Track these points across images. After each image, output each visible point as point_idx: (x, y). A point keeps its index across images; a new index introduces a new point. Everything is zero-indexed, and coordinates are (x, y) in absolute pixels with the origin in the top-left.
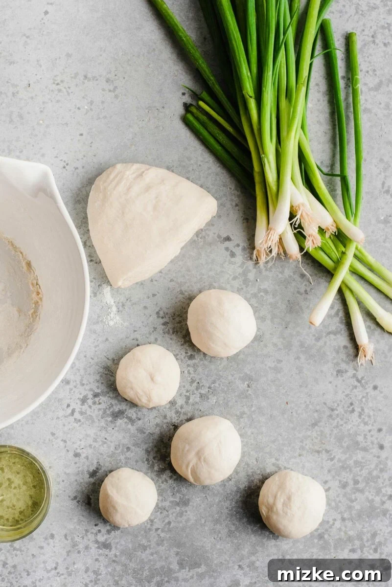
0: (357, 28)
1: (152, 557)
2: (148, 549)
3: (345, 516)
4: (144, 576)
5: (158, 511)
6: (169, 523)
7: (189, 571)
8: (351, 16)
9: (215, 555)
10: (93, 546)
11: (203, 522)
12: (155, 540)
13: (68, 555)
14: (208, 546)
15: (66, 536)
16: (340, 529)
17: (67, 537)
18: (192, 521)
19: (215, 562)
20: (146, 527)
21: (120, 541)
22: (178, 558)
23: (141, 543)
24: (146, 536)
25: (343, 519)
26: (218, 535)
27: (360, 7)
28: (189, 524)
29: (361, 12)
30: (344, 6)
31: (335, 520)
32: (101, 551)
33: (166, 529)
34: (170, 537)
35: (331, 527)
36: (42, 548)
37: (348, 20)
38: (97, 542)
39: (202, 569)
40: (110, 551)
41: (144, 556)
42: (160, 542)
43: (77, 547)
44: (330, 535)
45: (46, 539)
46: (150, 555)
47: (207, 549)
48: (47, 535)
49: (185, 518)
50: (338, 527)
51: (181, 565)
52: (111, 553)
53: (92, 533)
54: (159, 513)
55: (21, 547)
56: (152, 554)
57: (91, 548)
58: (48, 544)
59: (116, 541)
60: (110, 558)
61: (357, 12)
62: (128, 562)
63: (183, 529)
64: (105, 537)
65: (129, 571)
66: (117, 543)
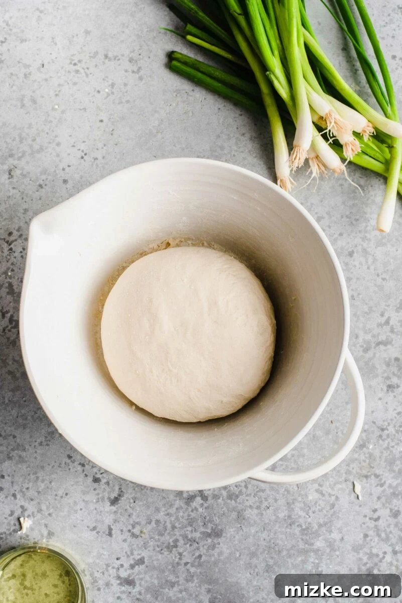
1: (181, 595)
2: (176, 585)
3: (397, 548)
5: (188, 543)
6: (200, 556)
9: (251, 593)
10: (115, 582)
11: (238, 556)
12: (184, 576)
14: (243, 583)
18: (226, 555)
20: (174, 560)
22: (209, 596)
23: (169, 579)
26: (254, 570)
28: (222, 558)
31: (385, 553)
32: (123, 588)
33: (196, 564)
35: (381, 561)
38: (119, 578)
40: (134, 588)
41: (171, 594)
42: (190, 578)
46: (179, 592)
47: (243, 585)
49: (217, 550)
52: (135, 590)
53: (113, 568)
56: (181, 591)
59: (141, 576)
60: (134, 596)
63: (215, 563)
64: (129, 572)
66: (142, 579)
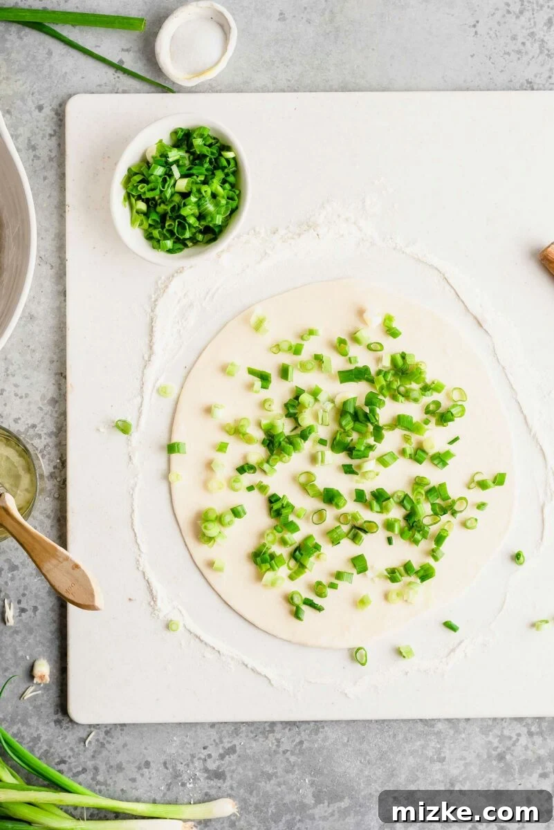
0: (542, 74)
4: (270, 814)
7: (328, 806)
8: (533, 57)
13: (168, 789)
15: (165, 764)
16: (526, 748)
17: (167, 766)
19: (363, 793)
21: (236, 768)
24: (271, 760)
25: (531, 734)
27: (545, 45)
29: (546, 52)
30: (523, 44)
34: (302, 761)
36: (134, 780)
37: (529, 64)
39: (346, 803)
43: (180, 778)
44: (512, 755)
45: (139, 768)
48: (140, 764)
50: (524, 744)
51: (318, 798)
54: (287, 730)
55: (106, 781)
57: (199, 779)
58: (142, 775)
61: (541, 52)
62: (247, 795)
65: (250, 808)
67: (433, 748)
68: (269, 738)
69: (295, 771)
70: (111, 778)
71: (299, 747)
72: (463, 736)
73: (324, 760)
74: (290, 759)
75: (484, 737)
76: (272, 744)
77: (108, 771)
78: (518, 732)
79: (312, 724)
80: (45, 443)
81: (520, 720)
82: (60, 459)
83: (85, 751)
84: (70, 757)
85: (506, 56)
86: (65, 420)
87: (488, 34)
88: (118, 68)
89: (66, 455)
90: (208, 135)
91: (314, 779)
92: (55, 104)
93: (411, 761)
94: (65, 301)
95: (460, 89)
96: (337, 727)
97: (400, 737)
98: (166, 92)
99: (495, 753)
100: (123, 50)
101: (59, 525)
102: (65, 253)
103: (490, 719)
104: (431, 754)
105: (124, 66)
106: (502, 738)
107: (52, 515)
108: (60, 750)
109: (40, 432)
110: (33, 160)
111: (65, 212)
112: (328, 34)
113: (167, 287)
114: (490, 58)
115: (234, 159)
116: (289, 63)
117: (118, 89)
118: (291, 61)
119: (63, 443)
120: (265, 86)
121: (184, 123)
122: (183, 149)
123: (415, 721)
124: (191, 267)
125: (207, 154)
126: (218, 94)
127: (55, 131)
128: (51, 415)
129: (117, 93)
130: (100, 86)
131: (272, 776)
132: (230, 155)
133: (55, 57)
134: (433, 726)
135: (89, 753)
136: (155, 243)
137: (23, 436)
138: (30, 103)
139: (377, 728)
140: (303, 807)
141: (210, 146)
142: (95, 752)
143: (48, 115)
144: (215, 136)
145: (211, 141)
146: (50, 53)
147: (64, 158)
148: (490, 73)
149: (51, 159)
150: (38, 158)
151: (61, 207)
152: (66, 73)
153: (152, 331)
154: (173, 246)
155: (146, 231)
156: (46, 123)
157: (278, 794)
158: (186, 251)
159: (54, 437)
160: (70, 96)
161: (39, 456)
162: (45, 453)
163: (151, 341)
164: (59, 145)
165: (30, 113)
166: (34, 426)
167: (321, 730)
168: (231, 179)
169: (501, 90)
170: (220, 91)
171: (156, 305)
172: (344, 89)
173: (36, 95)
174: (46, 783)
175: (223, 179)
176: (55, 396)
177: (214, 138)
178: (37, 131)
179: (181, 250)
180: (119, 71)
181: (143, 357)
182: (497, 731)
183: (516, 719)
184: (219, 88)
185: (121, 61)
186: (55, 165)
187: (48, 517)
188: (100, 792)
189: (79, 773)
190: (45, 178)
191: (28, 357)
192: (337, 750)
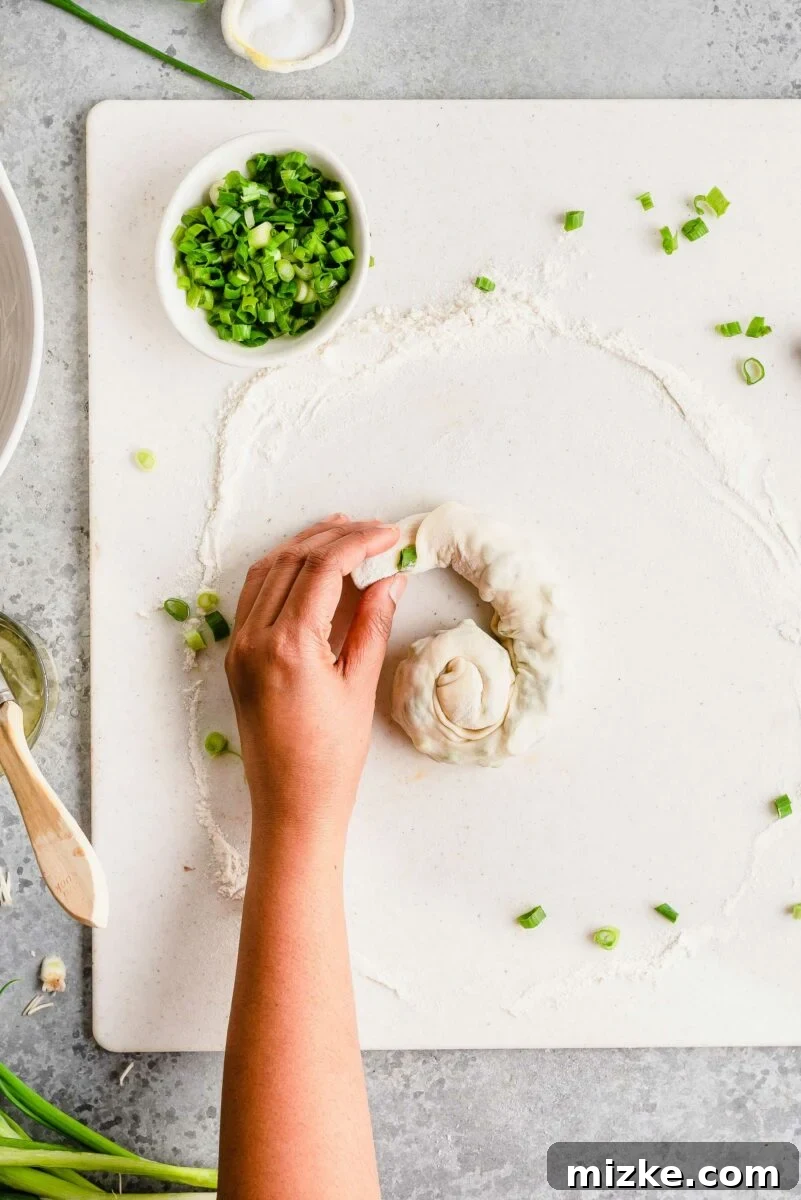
67: (639, 1090)
68: (394, 1075)
69: (431, 1124)
70: (158, 1132)
71: (438, 1088)
72: (682, 1073)
73: (476, 1107)
74: (425, 1106)
75: (713, 1074)
76: (398, 1082)
77: (154, 1121)
78: (763, 1068)
79: (458, 1054)
80: (58, 633)
81: (767, 1050)
82: (80, 657)
83: (119, 1092)
84: (96, 1101)
85: (762, 46)
86: (88, 598)
87: (735, 10)
88: (167, 60)
89: (89, 651)
90: (305, 165)
91: (460, 1134)
92: (71, 114)
93: (605, 1109)
94: (87, 418)
95: (692, 97)
96: (495, 1060)
97: (590, 1074)
98: (240, 98)
99: (729, 1099)
100: (174, 32)
101: (79, 757)
102: (87, 344)
103: (723, 1048)
104: (634, 1099)
105: (175, 57)
106: (741, 1076)
107: (69, 741)
108: (83, 1091)
109: (49, 617)
110: (37, 202)
111: (86, 282)
112: (489, 9)
113: (241, 397)
114: (737, 48)
115: (345, 202)
116: (429, 54)
117: (167, 93)
118: (432, 50)
119: (85, 633)
120: (393, 89)
121: (268, 146)
122: (266, 185)
123: (611, 1051)
124: (279, 368)
125: (303, 194)
126: (321, 102)
127: (70, 157)
128: (66, 592)
129: (165, 98)
130: (139, 87)
131: (398, 1130)
132: (338, 196)
133: (71, 41)
134: (637, 1058)
135: (126, 1096)
136: (224, 331)
137: (24, 622)
138: (32, 113)
139: (555, 1061)
140: (443, 1176)
141: (308, 181)
142: (134, 1093)
143: (60, 133)
144: (315, 166)
145: (308, 174)
146: (62, 36)
147: (85, 201)
148: (736, 71)
149: (65, 201)
150: (45, 198)
151: (81, 273)
152: (87, 68)
153: (218, 465)
154: (251, 335)
155: (209, 312)
156: (57, 144)
157: (406, 1156)
158: (270, 343)
159: (71, 625)
160: (93, 103)
161: (49, 652)
162: (58, 647)
163: (216, 480)
164: (77, 179)
165: (33, 129)
166: (40, 608)
167: (471, 1063)
168: (339, 233)
169: (753, 98)
170: (323, 97)
171: (225, 425)
172: (512, 94)
173: (41, 102)
174: (61, 1138)
175: (327, 233)
176: (71, 563)
177: (314, 170)
178: (43, 156)
179: (262, 341)
180: (167, 65)
181: (206, 505)
182: (733, 1067)
183: (761, 1049)
184: (321, 93)
185: (171, 50)
186: (71, 209)
187: (62, 744)
188: (142, 1151)
189: (110, 1124)
190: (55, 230)
191: (32, 503)
192: (495, 1093)
